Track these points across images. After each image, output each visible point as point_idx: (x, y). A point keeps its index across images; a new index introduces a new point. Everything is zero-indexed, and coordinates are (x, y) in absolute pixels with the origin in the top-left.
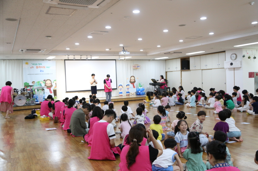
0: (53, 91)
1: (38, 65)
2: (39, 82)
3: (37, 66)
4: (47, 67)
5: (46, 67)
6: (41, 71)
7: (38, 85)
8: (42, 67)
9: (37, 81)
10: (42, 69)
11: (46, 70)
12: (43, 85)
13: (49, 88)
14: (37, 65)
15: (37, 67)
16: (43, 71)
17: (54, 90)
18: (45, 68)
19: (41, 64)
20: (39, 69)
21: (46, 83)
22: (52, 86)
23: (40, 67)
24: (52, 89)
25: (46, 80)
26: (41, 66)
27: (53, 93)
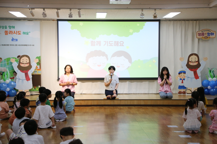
0: (31, 77)
1: (8, 29)
2: (8, 59)
3: (6, 30)
4: (24, 33)
5: (22, 33)
6: (13, 40)
7: (8, 64)
8: (14, 33)
9: (6, 58)
10: (15, 36)
11: (22, 39)
12: (15, 65)
13: (25, 70)
14: (6, 28)
15: (6, 33)
16: (17, 40)
17: (33, 75)
18: (20, 34)
19: (14, 27)
20: (10, 36)
21: (20, 63)
22: (30, 67)
23: (11, 32)
24: (30, 73)
25: (21, 55)
26: (12, 30)
27: (31, 79)
